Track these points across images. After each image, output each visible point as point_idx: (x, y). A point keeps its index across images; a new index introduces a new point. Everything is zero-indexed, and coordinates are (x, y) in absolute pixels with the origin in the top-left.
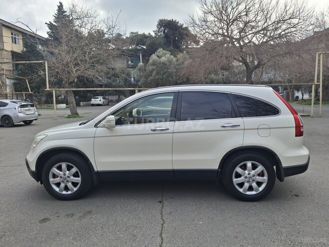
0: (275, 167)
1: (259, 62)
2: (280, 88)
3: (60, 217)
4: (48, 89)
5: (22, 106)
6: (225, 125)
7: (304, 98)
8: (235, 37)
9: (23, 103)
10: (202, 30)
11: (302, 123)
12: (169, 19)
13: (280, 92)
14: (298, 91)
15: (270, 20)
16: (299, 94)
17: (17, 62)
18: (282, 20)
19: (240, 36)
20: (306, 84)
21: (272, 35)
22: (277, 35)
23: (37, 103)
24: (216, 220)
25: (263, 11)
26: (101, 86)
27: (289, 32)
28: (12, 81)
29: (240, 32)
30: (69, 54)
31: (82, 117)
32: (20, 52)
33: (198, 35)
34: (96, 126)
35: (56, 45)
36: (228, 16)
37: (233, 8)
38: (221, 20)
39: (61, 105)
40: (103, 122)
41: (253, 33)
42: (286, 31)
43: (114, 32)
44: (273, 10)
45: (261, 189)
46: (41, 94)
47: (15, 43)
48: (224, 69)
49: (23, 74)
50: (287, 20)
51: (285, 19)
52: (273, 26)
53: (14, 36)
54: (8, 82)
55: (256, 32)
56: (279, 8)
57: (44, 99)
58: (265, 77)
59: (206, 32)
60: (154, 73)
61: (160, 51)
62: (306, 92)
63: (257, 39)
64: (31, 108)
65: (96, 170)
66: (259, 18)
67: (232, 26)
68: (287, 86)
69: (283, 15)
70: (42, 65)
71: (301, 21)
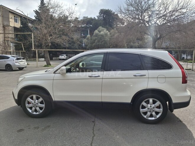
0: (167, 103)
1: (160, 36)
2: (173, 52)
3: (30, 129)
4: (33, 49)
5: (18, 59)
6: (136, 75)
7: (187, 59)
8: (146, 20)
9: (18, 57)
10: (126, 16)
11: (187, 75)
12: (106, 9)
13: (173, 54)
14: (184, 54)
15: (168, 10)
16: (184, 56)
17: (17, 33)
18: (176, 10)
19: (149, 19)
20: (189, 49)
21: (169, 19)
22: (172, 19)
23: (28, 58)
24: (127, 135)
25: (164, 4)
26: (65, 48)
27: (180, 18)
28: (14, 44)
29: (149, 17)
30: (47, 29)
31: (53, 66)
32: (19, 28)
33: (124, 19)
34: (54, 73)
35: (39, 23)
36: (142, 7)
37: (145, 3)
38: (137, 9)
39: (42, 59)
40: (59, 71)
41: (157, 18)
42: (178, 17)
43: (73, 16)
44: (170, 4)
45: (158, 116)
46: (30, 52)
47: (16, 22)
48: (138, 40)
49: (20, 40)
50: (178, 10)
51: (177, 9)
52: (170, 13)
53: (15, 18)
54: (11, 45)
55: (159, 17)
56: (174, 3)
57: (32, 55)
58: (164, 45)
59: (128, 17)
60: (96, 41)
61: (100, 28)
62: (189, 55)
63: (159, 21)
64: (23, 60)
65: (54, 100)
66: (161, 9)
67: (144, 14)
68: (177, 51)
69: (177, 7)
70: (30, 35)
71: (188, 10)
